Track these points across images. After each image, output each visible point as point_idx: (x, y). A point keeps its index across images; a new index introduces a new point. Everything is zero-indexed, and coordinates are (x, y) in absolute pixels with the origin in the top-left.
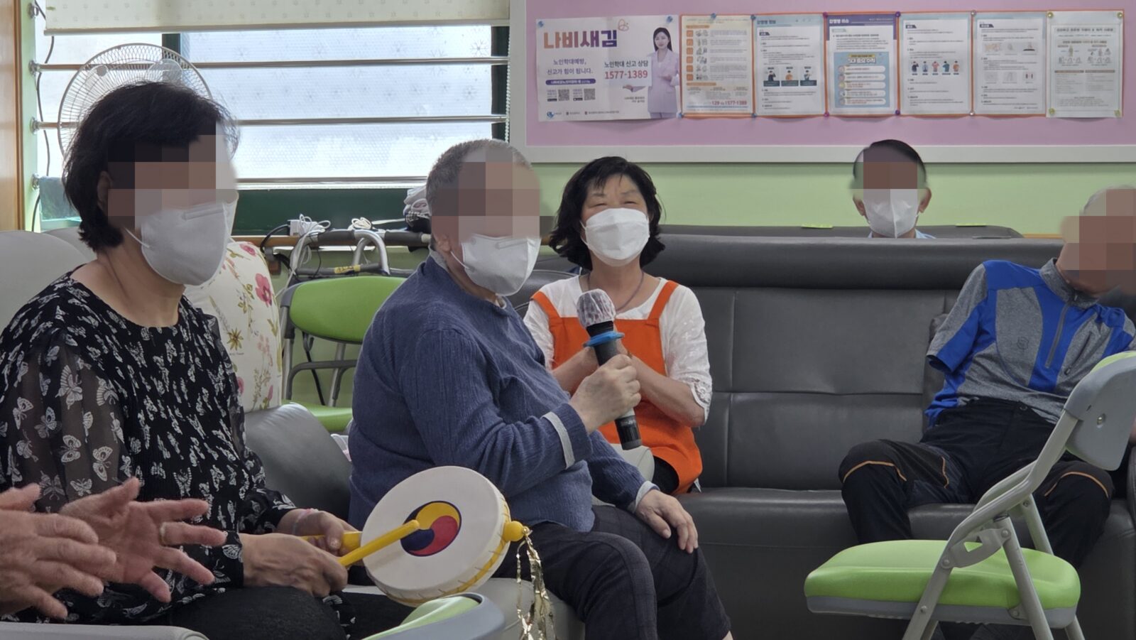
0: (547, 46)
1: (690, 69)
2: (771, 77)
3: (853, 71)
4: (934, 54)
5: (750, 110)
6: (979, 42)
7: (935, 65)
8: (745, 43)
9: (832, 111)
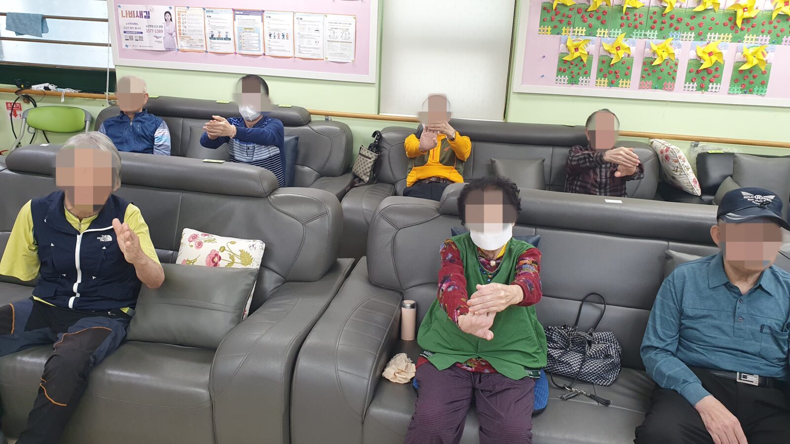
0: (123, 16)
1: (180, 30)
2: (212, 35)
3: (246, 35)
4: (277, 30)
5: (205, 49)
6: (297, 26)
7: (279, 35)
8: (202, 21)
9: (237, 52)
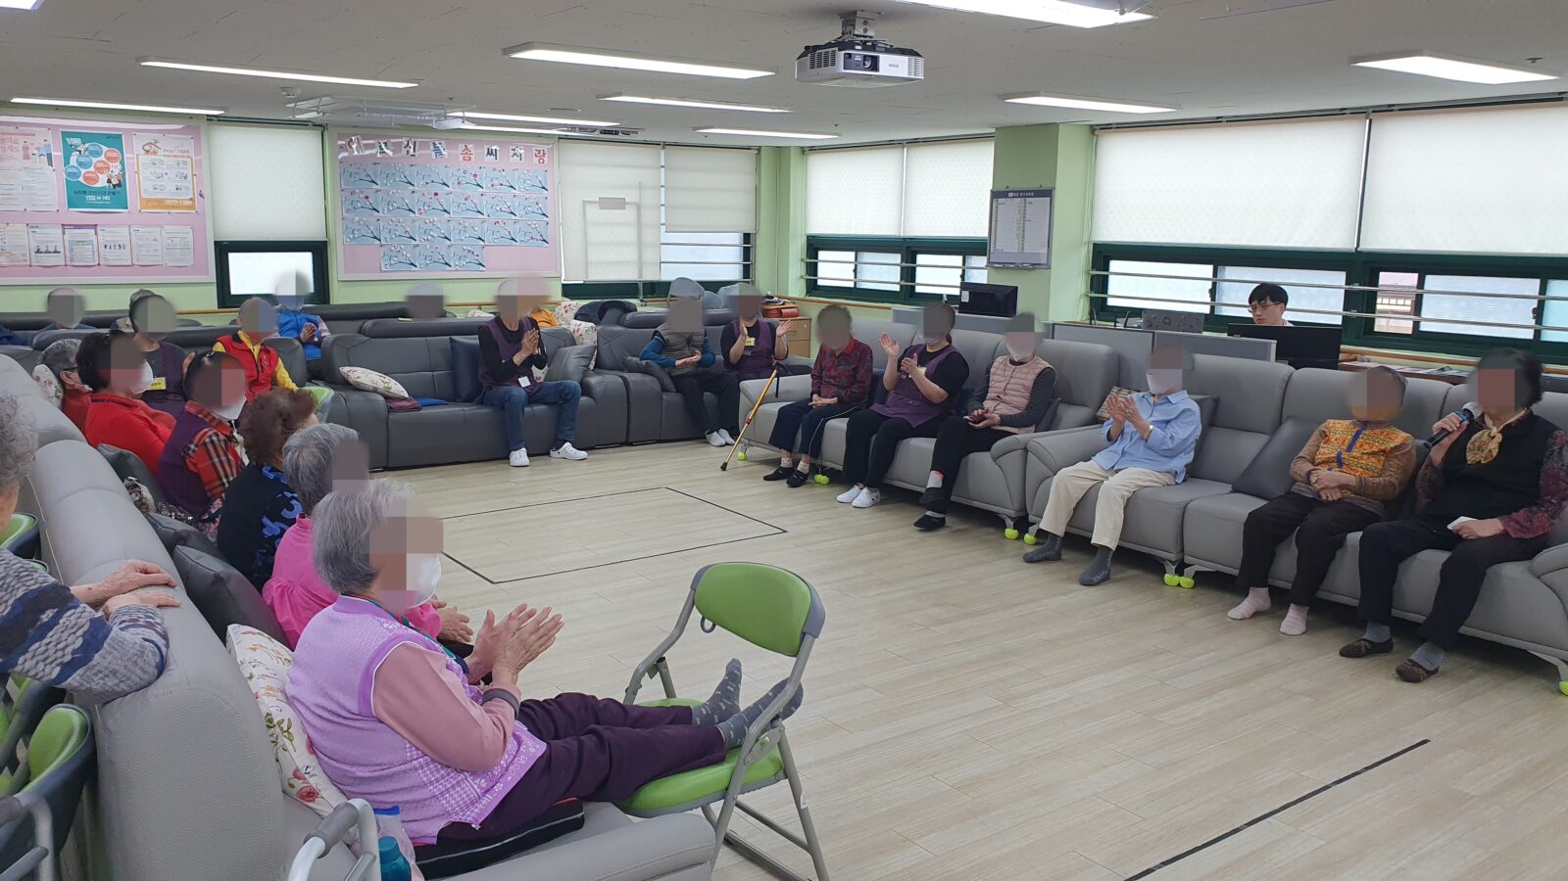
3: (77, 249)
4: (113, 241)
5: (28, 263)
6: (133, 237)
7: (115, 246)
8: (25, 236)
9: (68, 263)
